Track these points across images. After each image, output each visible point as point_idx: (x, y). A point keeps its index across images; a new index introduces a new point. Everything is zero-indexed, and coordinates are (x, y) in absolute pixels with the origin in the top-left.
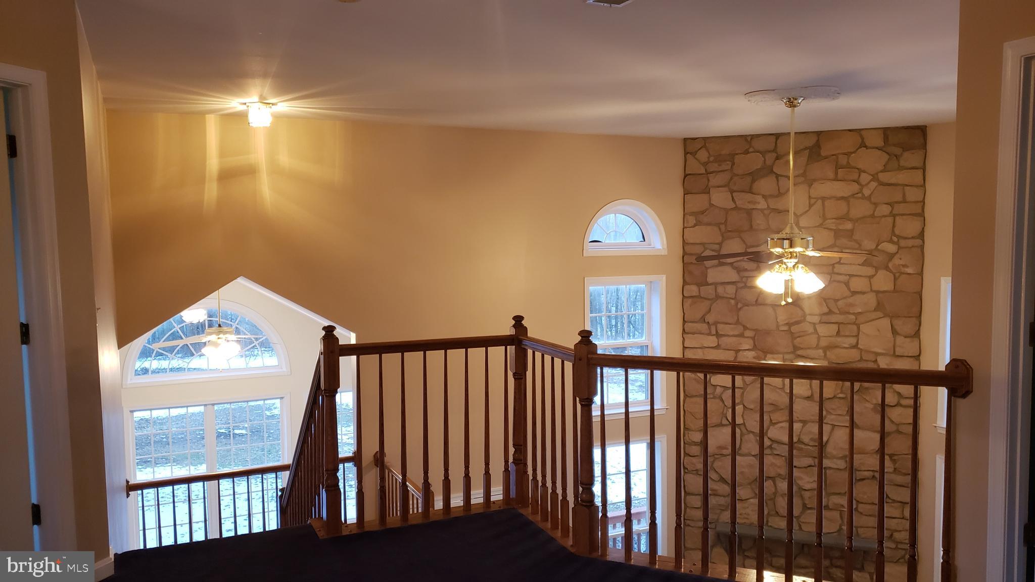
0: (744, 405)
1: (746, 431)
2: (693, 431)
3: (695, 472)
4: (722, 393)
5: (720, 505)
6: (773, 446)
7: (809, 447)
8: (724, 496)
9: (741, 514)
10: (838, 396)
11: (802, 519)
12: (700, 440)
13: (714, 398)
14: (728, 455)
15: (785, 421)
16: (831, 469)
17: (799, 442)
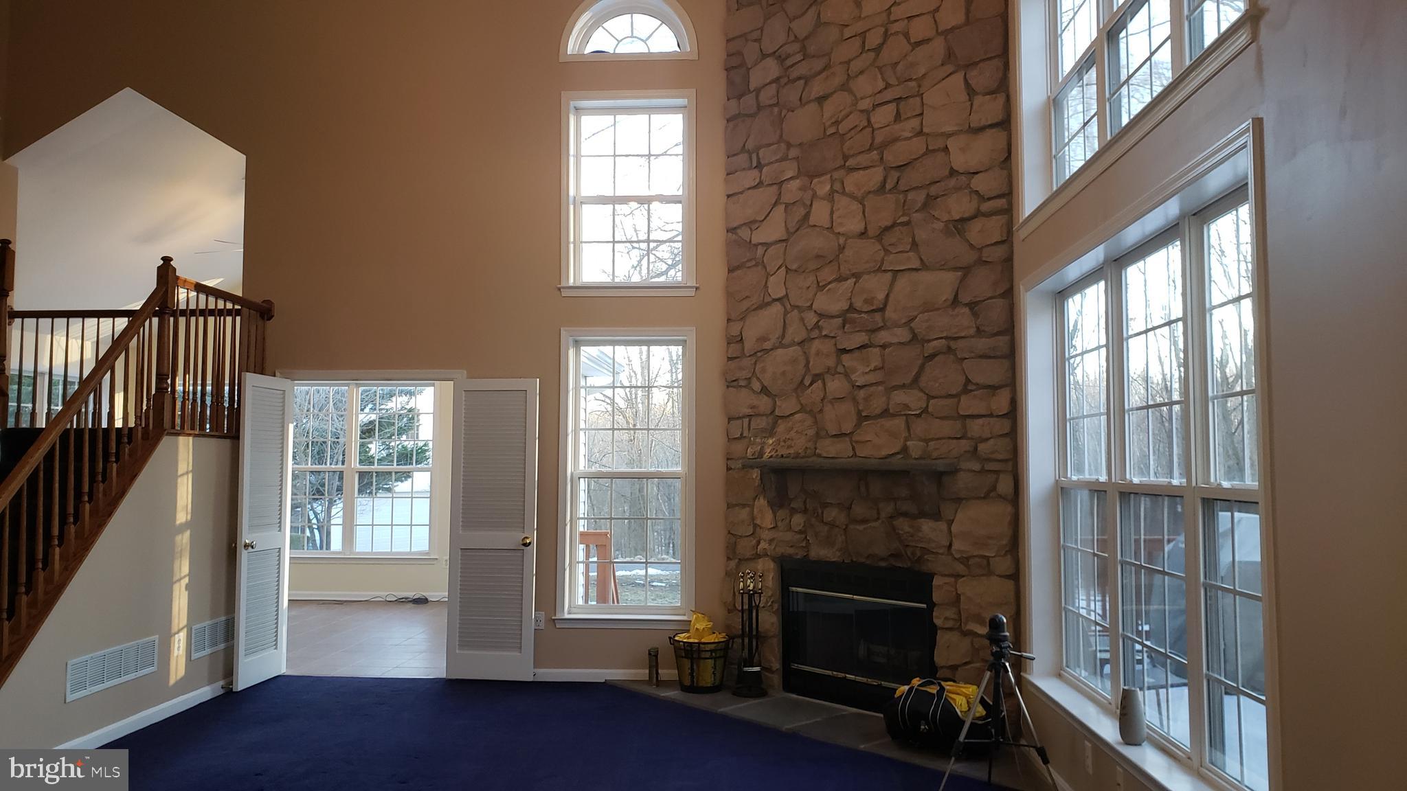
0: (787, 268)
1: (789, 306)
2: (735, 321)
3: (736, 384)
4: (764, 255)
5: (763, 430)
6: (820, 323)
7: (864, 315)
8: (767, 416)
9: (785, 441)
10: (898, 221)
11: (856, 437)
12: (739, 333)
13: (756, 265)
14: (772, 349)
15: (835, 280)
16: (891, 345)
17: (851, 309)
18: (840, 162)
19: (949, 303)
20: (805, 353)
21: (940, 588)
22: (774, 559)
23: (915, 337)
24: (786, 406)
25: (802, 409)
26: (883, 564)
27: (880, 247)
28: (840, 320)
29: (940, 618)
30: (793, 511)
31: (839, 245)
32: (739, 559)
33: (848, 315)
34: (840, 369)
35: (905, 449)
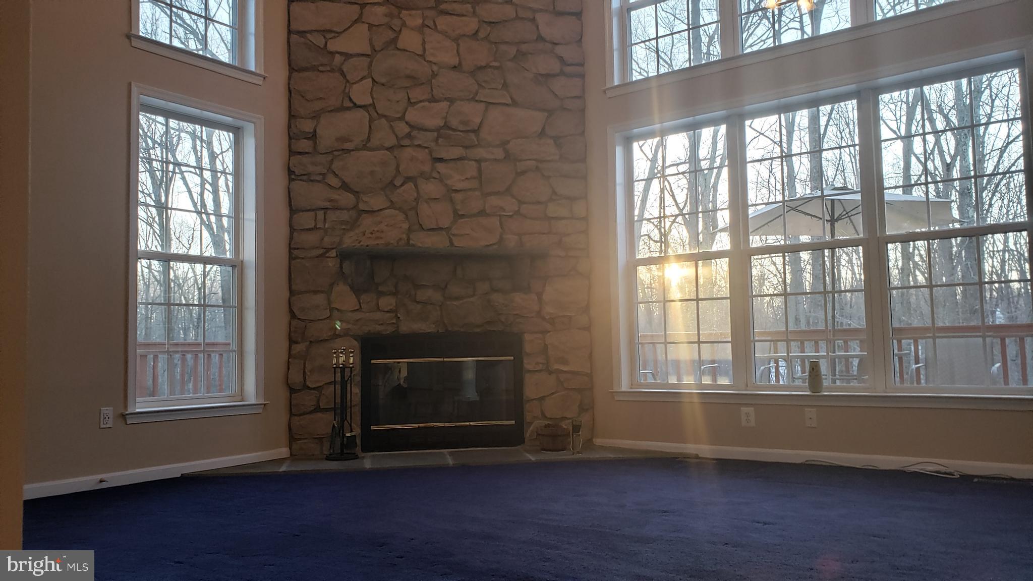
0: (373, 78)
1: (376, 114)
2: (303, 118)
3: (305, 178)
4: (343, 64)
5: (342, 222)
6: (412, 134)
7: (458, 133)
8: (348, 210)
9: (372, 233)
10: (491, 64)
11: (454, 231)
12: (312, 131)
13: (332, 71)
14: (353, 150)
15: (430, 101)
16: (486, 160)
17: (447, 126)
18: (432, 4)
19: (538, 134)
20: (395, 157)
21: (530, 343)
22: (355, 337)
23: (508, 156)
24: (376, 202)
25: (392, 206)
26: (478, 330)
27: (475, 82)
28: (436, 134)
29: (528, 364)
30: (381, 294)
31: (433, 71)
32: (311, 341)
33: (442, 131)
34: (435, 175)
35: (501, 240)
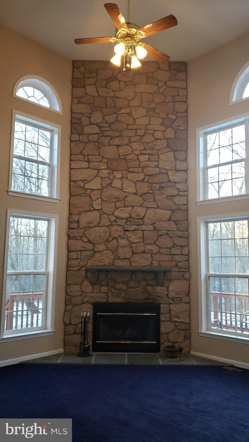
0: (102, 199)
1: (103, 213)
2: (74, 215)
3: (74, 238)
4: (90, 193)
5: (88, 256)
6: (116, 220)
7: (135, 220)
8: (90, 251)
9: (99, 260)
10: (149, 192)
11: (132, 260)
12: (77, 220)
13: (86, 196)
14: (93, 227)
15: (124, 207)
16: (146, 230)
17: (130, 217)
18: (126, 168)
19: (168, 220)
20: (109, 230)
21: (164, 308)
22: (91, 303)
23: (155, 229)
24: (101, 247)
25: (108, 249)
26: (141, 302)
27: (142, 199)
28: (126, 220)
29: (162, 318)
30: (102, 285)
31: (126, 196)
32: (73, 305)
33: (128, 219)
34: (125, 236)
35: (151, 263)
